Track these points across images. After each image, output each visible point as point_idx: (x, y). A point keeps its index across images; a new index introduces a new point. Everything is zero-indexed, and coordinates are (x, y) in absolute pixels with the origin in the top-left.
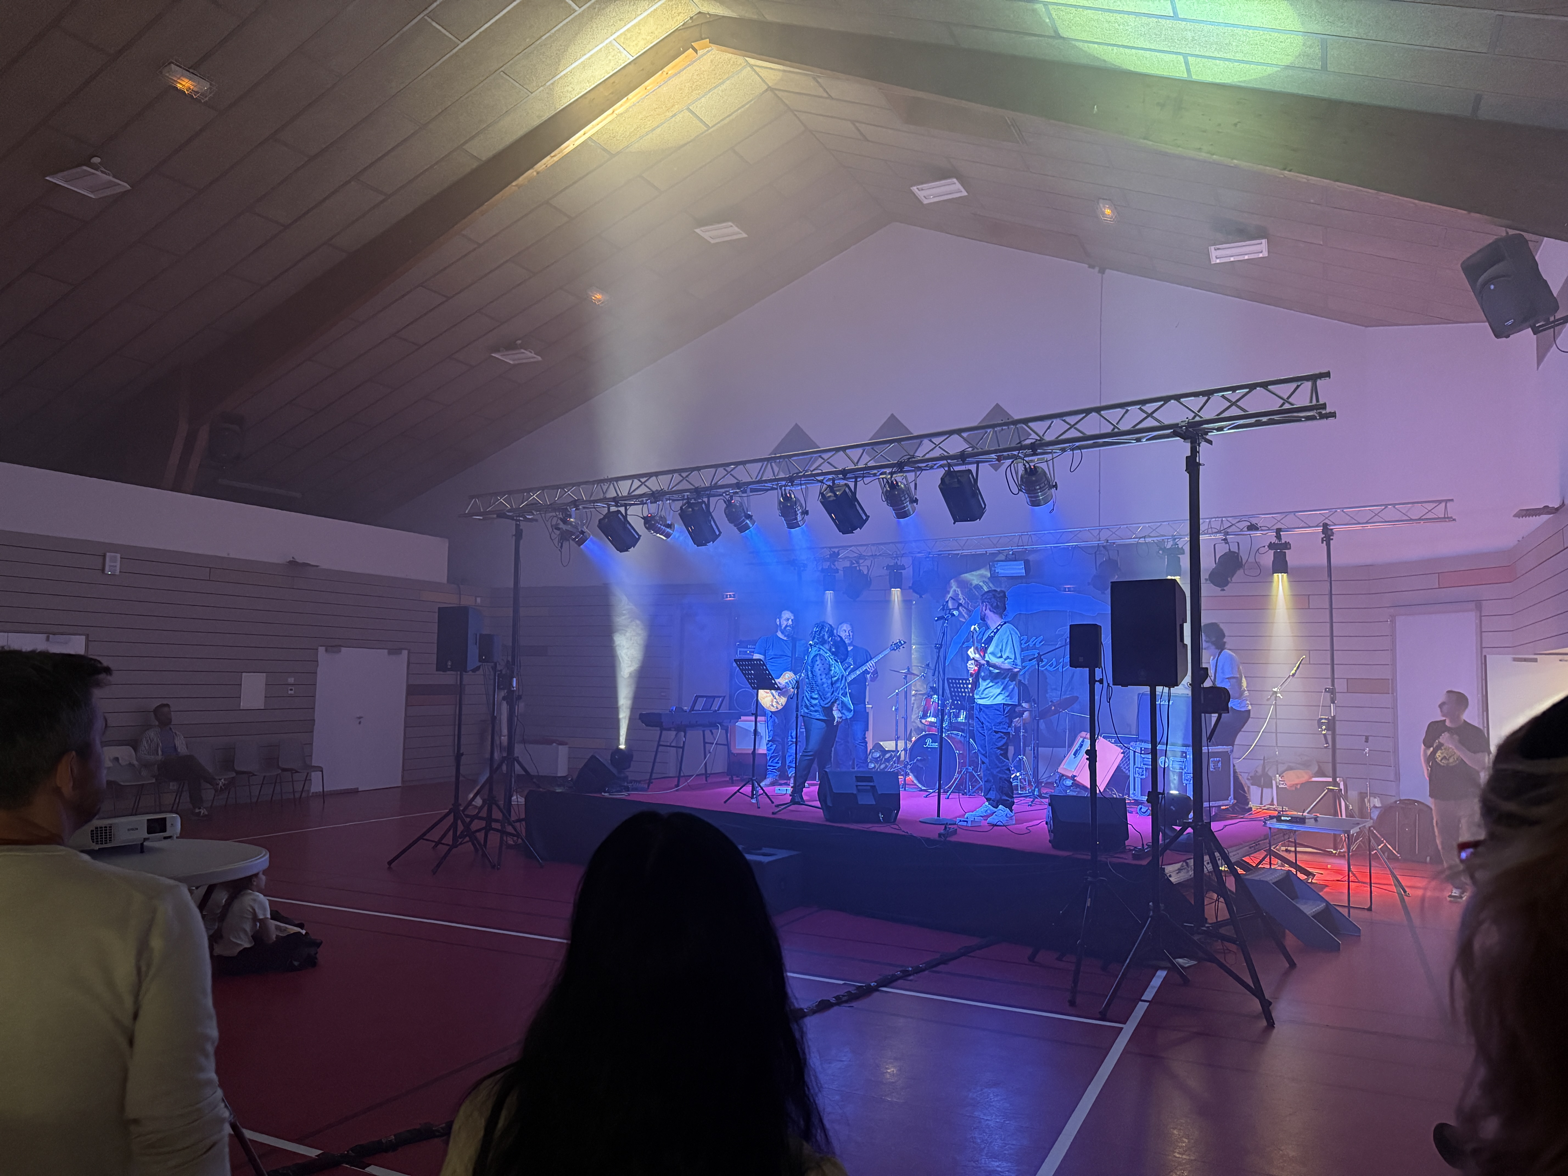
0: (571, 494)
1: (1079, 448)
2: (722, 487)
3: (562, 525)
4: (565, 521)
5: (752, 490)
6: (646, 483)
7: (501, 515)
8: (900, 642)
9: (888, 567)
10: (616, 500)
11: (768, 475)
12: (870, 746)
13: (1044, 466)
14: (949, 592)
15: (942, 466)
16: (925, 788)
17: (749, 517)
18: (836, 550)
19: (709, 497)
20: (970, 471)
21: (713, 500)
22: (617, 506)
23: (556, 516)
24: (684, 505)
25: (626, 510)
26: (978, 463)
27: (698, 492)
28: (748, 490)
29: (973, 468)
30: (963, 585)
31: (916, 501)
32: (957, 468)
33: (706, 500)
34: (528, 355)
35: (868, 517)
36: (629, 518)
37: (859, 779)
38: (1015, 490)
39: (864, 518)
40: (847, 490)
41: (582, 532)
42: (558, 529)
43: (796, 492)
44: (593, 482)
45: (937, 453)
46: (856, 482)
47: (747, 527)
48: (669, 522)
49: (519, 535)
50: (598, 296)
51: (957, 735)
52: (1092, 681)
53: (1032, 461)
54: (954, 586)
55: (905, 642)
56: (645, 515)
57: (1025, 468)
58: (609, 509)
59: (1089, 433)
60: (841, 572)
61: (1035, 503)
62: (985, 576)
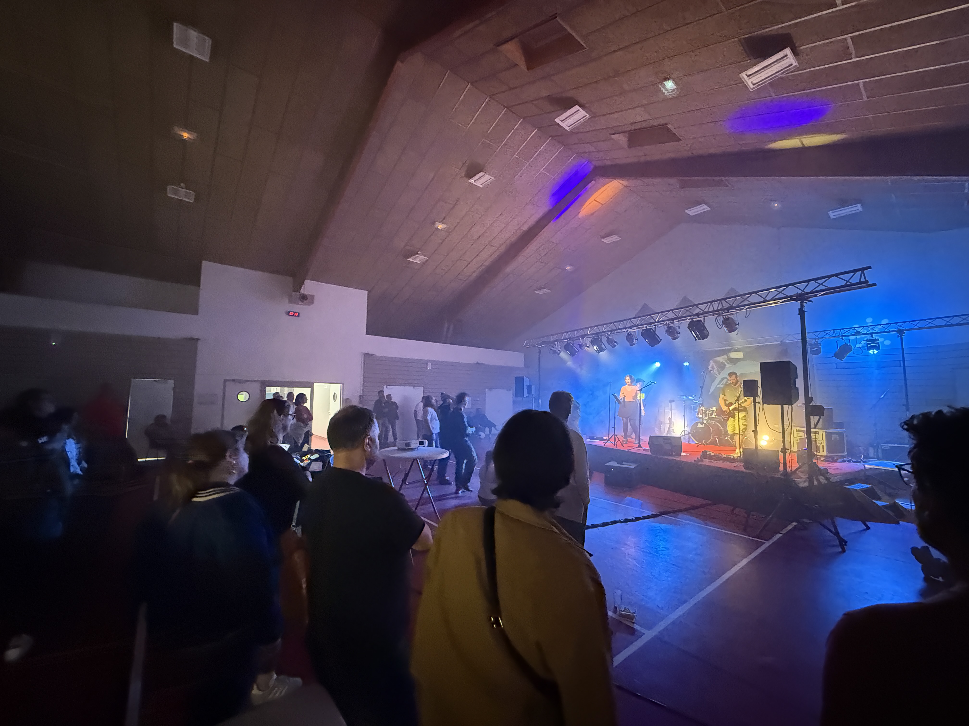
0: (556, 337)
1: (749, 308)
4: (553, 347)
5: (616, 332)
7: (534, 345)
13: (732, 316)
15: (689, 319)
23: (551, 345)
25: (573, 341)
26: (704, 317)
27: (597, 334)
29: (702, 319)
30: (715, 362)
31: (679, 333)
32: (694, 320)
33: (600, 337)
34: (546, 290)
37: (664, 439)
38: (721, 327)
39: (659, 340)
40: (651, 330)
41: (559, 350)
42: (552, 350)
43: (632, 332)
45: (688, 314)
46: (655, 327)
47: (615, 346)
48: (588, 345)
49: (540, 352)
50: (569, 268)
53: (727, 315)
57: (724, 318)
59: (753, 301)
62: (726, 359)
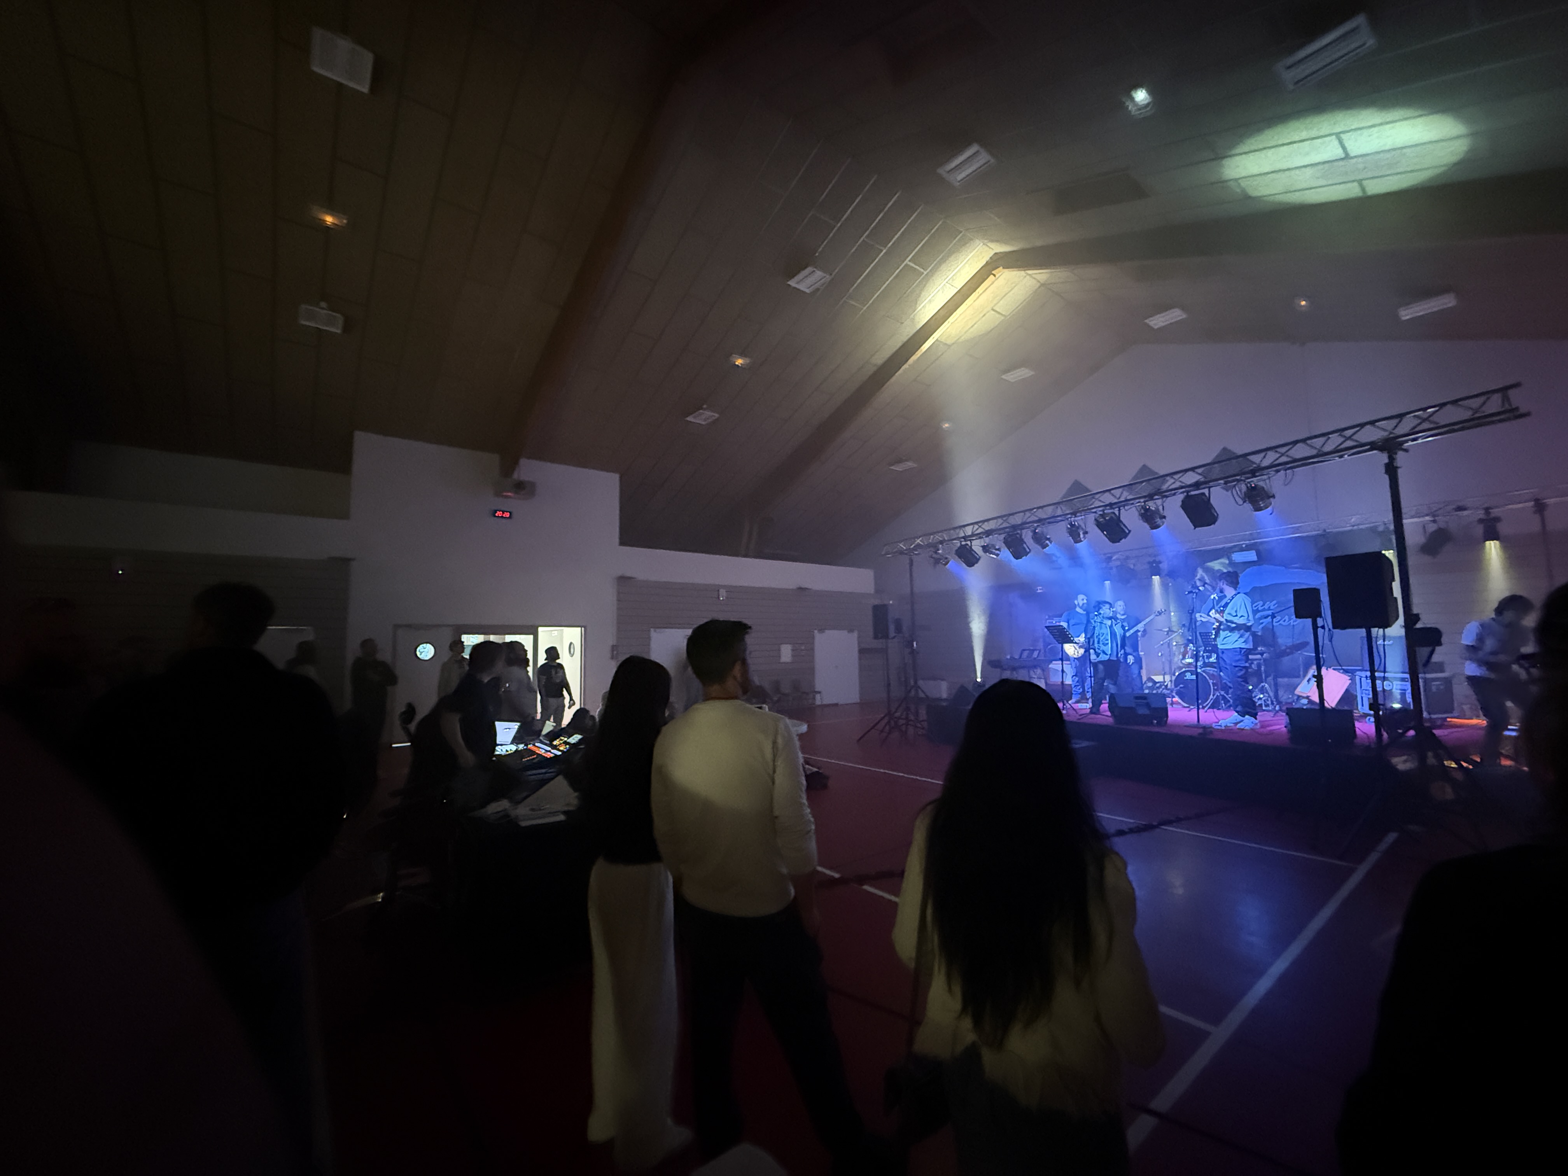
0: (938, 537)
1: (1289, 468)
2: (1030, 522)
3: (934, 556)
4: (936, 553)
5: (1049, 523)
6: (982, 526)
7: (901, 552)
8: (1161, 610)
9: (1149, 563)
10: (965, 538)
11: (1059, 512)
12: (1144, 679)
13: (1261, 484)
14: (1197, 576)
15: (1181, 493)
16: (1188, 706)
17: (1049, 539)
18: (1109, 555)
19: (1022, 529)
20: (1203, 494)
21: (1024, 531)
22: (965, 541)
23: (931, 551)
24: (1006, 536)
25: (971, 543)
26: (1210, 488)
27: (1014, 527)
28: (1046, 523)
29: (1206, 491)
30: (1208, 570)
31: (1164, 517)
32: (1193, 493)
33: (1019, 532)
34: (910, 464)
35: (1130, 531)
36: (973, 547)
37: (1137, 698)
38: (1241, 502)
39: (1127, 532)
40: (1113, 515)
41: (946, 558)
43: (1078, 520)
44: (950, 529)
45: (1178, 484)
46: (1119, 510)
47: (1047, 545)
48: (997, 547)
49: (911, 563)
50: (947, 425)
51: (1210, 670)
52: (1315, 627)
53: (1252, 481)
54: (1200, 573)
55: (1165, 610)
56: (983, 544)
57: (1247, 487)
58: (961, 544)
59: (1298, 456)
60: (1114, 570)
61: (1258, 509)
62: (1225, 563)
